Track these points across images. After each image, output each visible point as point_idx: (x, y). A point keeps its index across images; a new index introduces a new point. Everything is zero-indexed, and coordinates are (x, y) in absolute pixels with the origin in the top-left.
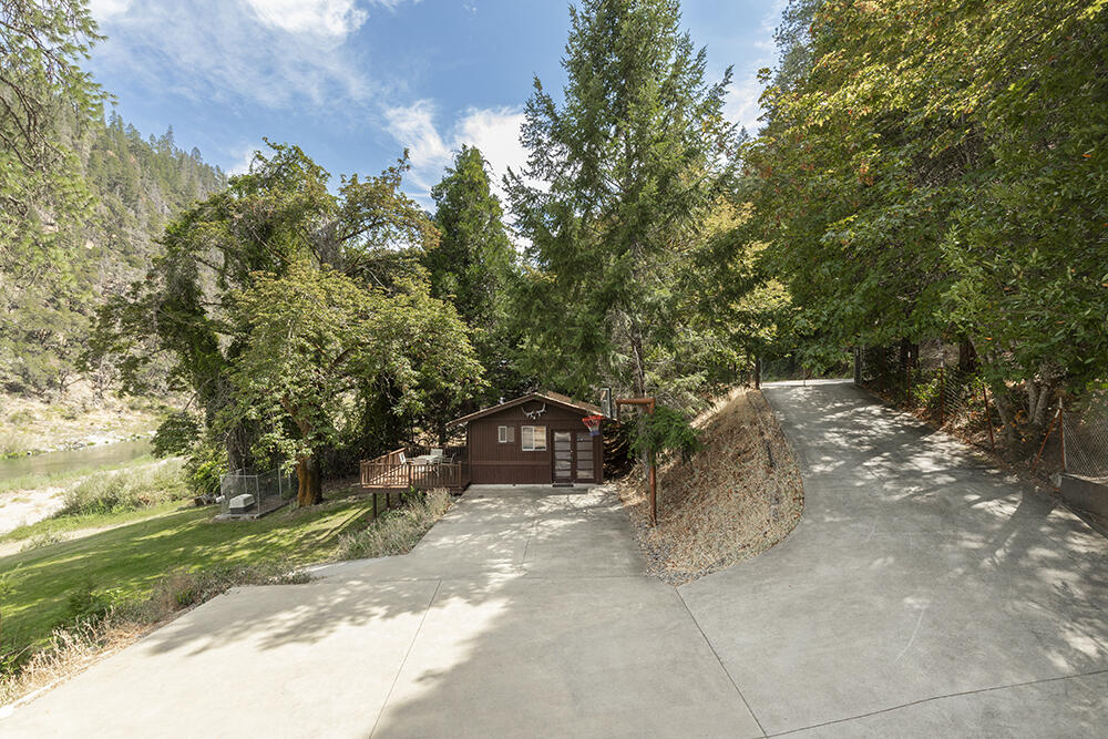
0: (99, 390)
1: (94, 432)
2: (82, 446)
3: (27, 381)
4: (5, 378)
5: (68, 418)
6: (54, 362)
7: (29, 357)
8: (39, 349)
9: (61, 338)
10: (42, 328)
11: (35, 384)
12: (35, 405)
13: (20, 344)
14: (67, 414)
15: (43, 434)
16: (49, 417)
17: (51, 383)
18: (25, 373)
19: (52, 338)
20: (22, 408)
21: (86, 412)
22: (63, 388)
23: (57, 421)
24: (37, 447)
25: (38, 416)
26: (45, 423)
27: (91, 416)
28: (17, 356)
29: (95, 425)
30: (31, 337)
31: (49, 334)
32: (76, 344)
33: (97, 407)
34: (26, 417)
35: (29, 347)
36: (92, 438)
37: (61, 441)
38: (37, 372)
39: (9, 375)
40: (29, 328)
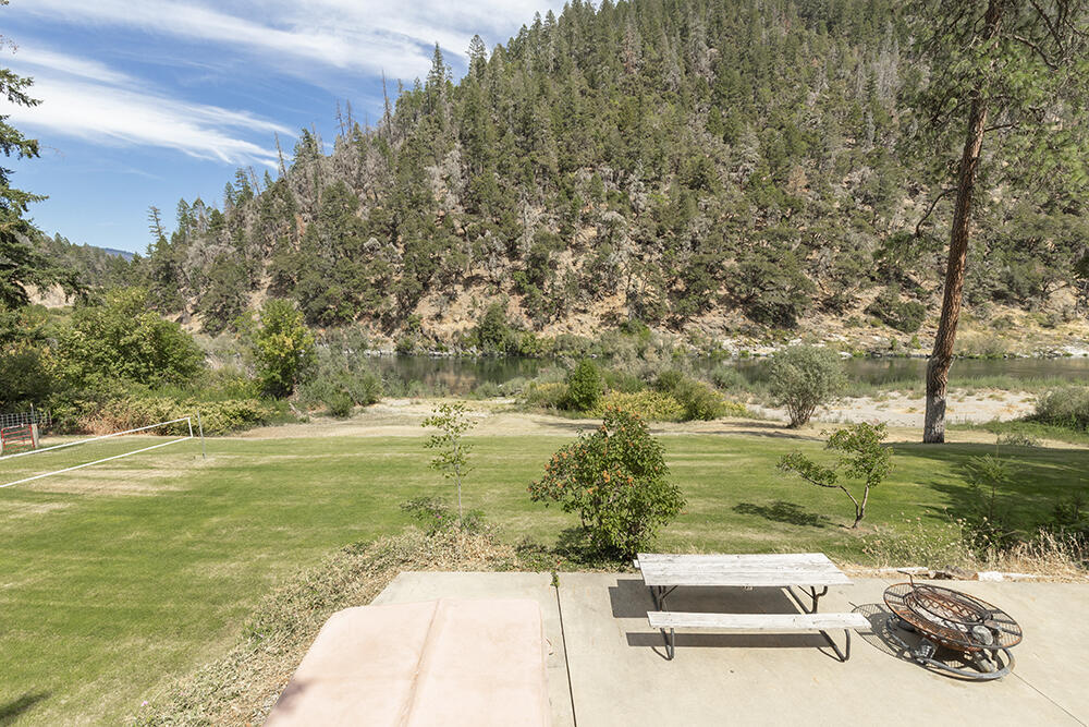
0: (1083, 298)
1: (1072, 342)
2: (1057, 355)
3: (1011, 289)
4: (993, 286)
5: (1045, 326)
6: (1039, 269)
7: (1016, 266)
8: (1026, 257)
9: (1050, 244)
10: (1031, 235)
11: (1018, 292)
12: (1017, 312)
13: (1010, 253)
14: (1046, 321)
15: (1019, 340)
16: (1027, 324)
17: (1033, 291)
18: (1010, 281)
19: (1041, 245)
20: (1003, 315)
21: (1067, 320)
22: (1045, 295)
23: (1034, 328)
24: (1013, 351)
25: (1017, 322)
26: (1023, 330)
27: (1071, 326)
28: (1005, 265)
29: (1075, 335)
30: (1020, 245)
31: (1038, 241)
32: (1065, 248)
33: (1079, 316)
34: (1007, 323)
35: (1017, 255)
36: (1069, 349)
37: (1037, 348)
38: (1021, 280)
39: (996, 283)
40: (1018, 237)
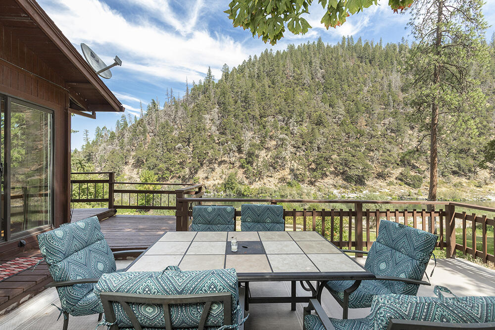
0: (493, 174)
1: (490, 194)
2: (485, 200)
3: (460, 170)
4: (452, 169)
5: (478, 187)
6: (471, 161)
7: (461, 160)
8: (465, 156)
9: (474, 151)
10: (465, 147)
11: (463, 171)
12: (464, 180)
13: (457, 154)
14: (477, 185)
15: (467, 192)
16: (469, 186)
17: (470, 171)
18: (459, 166)
19: (471, 151)
20: (458, 181)
21: (487, 184)
22: (475, 173)
23: (472, 187)
24: (464, 197)
25: (464, 184)
26: (468, 188)
27: (489, 186)
28: (456, 160)
29: (491, 191)
30: (461, 151)
31: (469, 149)
32: (481, 153)
33: (492, 182)
34: (460, 185)
35: (461, 155)
36: (490, 197)
37: (475, 196)
38: (464, 166)
39: (453, 167)
40: (461, 148)
